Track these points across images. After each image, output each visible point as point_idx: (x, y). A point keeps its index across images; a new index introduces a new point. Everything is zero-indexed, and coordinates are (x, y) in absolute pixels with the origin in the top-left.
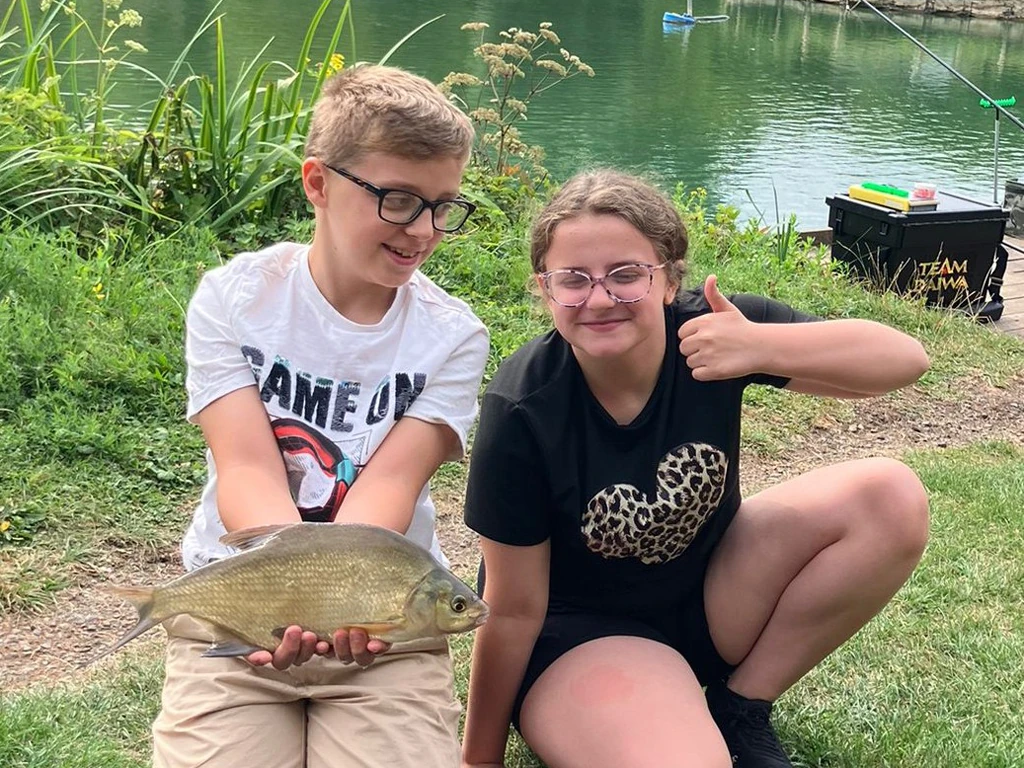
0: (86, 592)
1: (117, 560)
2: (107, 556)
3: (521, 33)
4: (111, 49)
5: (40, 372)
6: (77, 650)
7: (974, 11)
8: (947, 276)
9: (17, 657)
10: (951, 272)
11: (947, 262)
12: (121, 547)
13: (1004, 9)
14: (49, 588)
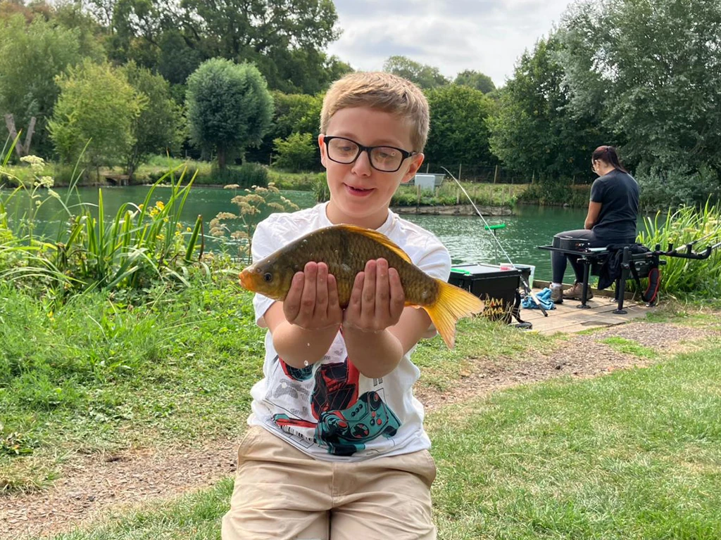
0: (72, 479)
1: (88, 461)
2: (82, 459)
3: (259, 188)
4: (36, 196)
5: (21, 362)
6: (75, 511)
7: (440, 212)
8: (494, 307)
9: (37, 518)
10: (495, 305)
11: (493, 300)
12: (88, 454)
13: (455, 210)
14: (50, 478)
